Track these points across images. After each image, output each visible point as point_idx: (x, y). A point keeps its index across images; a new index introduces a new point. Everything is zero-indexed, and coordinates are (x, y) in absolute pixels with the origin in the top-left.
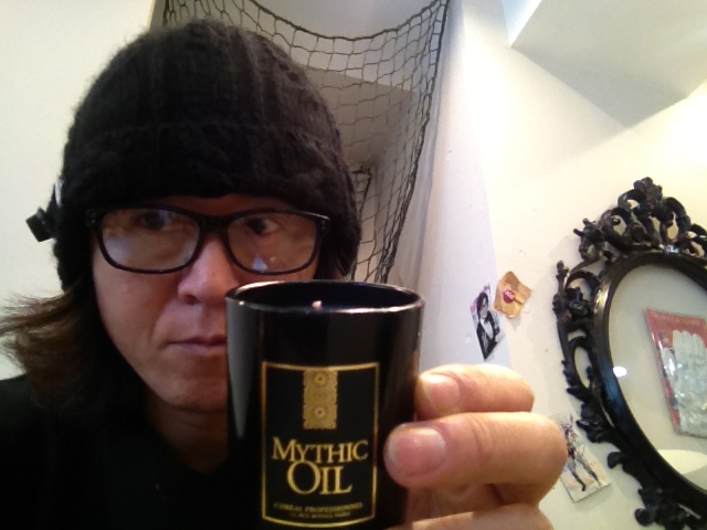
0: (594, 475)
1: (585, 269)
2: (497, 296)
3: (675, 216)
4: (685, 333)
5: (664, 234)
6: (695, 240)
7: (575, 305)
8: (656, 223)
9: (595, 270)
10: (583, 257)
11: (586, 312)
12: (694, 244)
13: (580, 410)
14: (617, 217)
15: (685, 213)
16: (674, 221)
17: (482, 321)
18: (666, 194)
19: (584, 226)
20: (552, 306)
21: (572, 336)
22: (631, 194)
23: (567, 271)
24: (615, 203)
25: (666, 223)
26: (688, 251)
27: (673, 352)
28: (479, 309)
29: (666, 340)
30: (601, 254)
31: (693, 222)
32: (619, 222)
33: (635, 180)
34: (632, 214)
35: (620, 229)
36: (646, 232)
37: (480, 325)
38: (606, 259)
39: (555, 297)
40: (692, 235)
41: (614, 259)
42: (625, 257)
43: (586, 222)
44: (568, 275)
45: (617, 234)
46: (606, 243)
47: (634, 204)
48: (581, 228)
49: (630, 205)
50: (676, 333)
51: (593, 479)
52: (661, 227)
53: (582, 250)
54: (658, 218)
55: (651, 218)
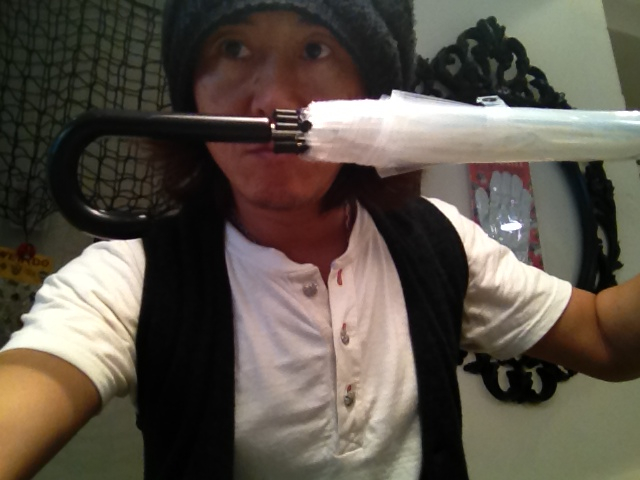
3: (515, 58)
4: (506, 175)
5: (500, 75)
6: (532, 83)
8: (494, 64)
12: (530, 87)
14: (454, 56)
15: (525, 54)
16: (514, 64)
18: (508, 34)
22: (470, 33)
24: (452, 40)
25: (504, 65)
26: (523, 94)
27: (488, 191)
29: (484, 181)
31: (532, 64)
32: (453, 62)
33: (478, 19)
34: (469, 55)
35: (453, 69)
36: (481, 72)
40: (530, 78)
45: (450, 74)
47: (472, 43)
49: (467, 45)
50: (496, 174)
52: (499, 68)
54: (498, 60)
55: (488, 58)
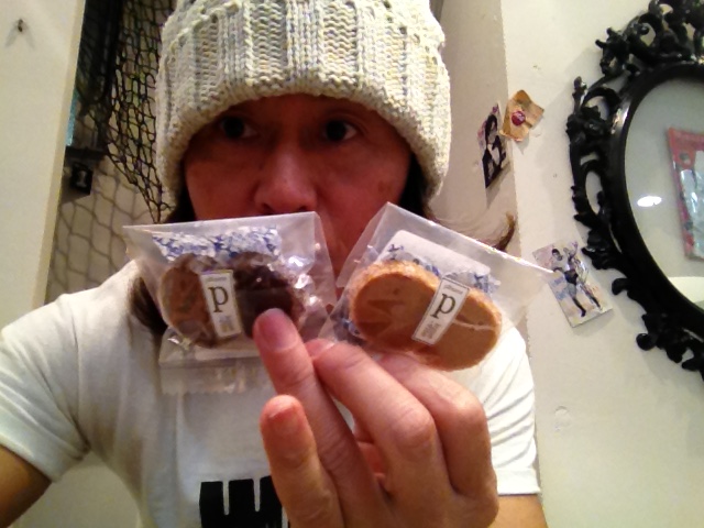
0: (595, 300)
1: (605, 85)
2: (507, 118)
5: (697, 43)
7: (591, 126)
8: (690, 30)
9: (615, 86)
10: (604, 72)
11: (601, 132)
13: (586, 237)
14: (646, 25)
17: (490, 147)
19: (607, 36)
20: (566, 128)
21: (584, 161)
23: (585, 87)
25: (701, 30)
28: (487, 134)
30: (623, 67)
32: (646, 32)
34: (665, 24)
35: (648, 39)
36: (677, 41)
37: (487, 151)
38: (629, 73)
39: (570, 118)
41: (638, 73)
42: (651, 70)
43: (610, 31)
44: (586, 92)
45: (644, 44)
46: (631, 56)
47: (666, 9)
48: (604, 38)
49: (661, 10)
51: (595, 304)
52: (695, 33)
53: (604, 64)
54: (694, 26)
55: (684, 24)
